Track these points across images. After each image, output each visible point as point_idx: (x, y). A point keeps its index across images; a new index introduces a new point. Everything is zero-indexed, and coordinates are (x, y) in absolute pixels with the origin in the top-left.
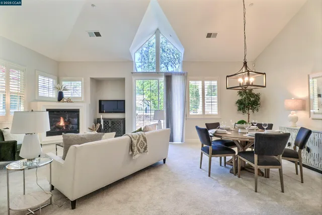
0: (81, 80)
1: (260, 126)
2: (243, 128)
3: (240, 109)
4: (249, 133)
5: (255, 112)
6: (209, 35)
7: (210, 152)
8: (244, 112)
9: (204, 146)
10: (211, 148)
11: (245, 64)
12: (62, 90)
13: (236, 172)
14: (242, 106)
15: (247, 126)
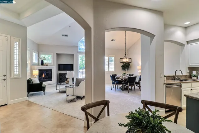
0: (52, 54)
1: (129, 75)
2: (125, 76)
3: (123, 69)
4: (126, 77)
5: (128, 70)
6: (112, 40)
7: (115, 83)
8: (124, 70)
9: (113, 82)
10: (115, 82)
11: (126, 55)
12: (43, 60)
13: (123, 90)
14: (124, 68)
15: (126, 75)
